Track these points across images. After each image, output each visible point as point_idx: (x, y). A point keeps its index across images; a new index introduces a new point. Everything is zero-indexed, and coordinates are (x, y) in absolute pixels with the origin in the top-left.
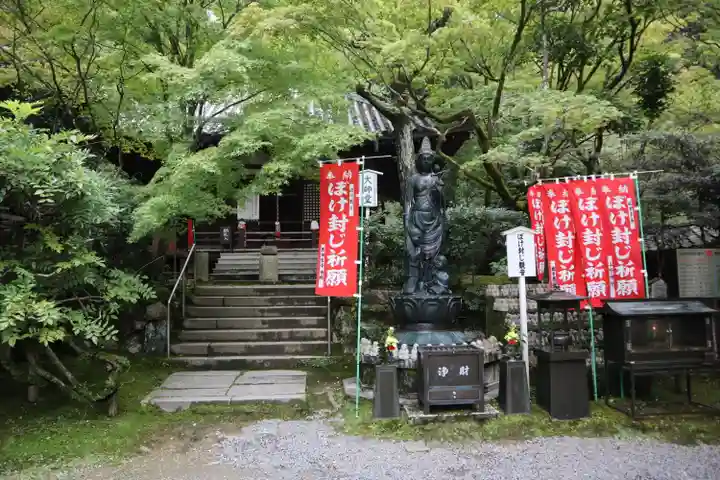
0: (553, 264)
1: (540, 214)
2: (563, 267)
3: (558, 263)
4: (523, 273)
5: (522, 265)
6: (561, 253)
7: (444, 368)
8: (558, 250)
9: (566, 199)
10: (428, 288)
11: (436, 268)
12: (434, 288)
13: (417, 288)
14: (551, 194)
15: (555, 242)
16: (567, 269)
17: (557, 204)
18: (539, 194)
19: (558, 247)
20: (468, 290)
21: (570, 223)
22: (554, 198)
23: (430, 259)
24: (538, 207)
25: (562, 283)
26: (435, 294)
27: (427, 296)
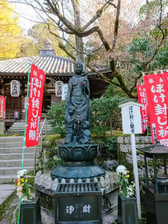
0: (154, 125)
1: (145, 99)
2: (162, 127)
3: (157, 125)
4: (133, 131)
5: (132, 126)
6: (159, 118)
7: (71, 207)
8: (157, 116)
9: (161, 83)
10: (78, 140)
11: (83, 128)
12: (82, 140)
13: (72, 140)
14: (151, 81)
15: (155, 112)
16: (164, 129)
17: (155, 87)
18: (144, 90)
19: (157, 114)
20: (108, 139)
21: (165, 98)
22: (153, 84)
23: (80, 123)
24: (143, 96)
25: (161, 138)
26: (81, 143)
27: (77, 145)
